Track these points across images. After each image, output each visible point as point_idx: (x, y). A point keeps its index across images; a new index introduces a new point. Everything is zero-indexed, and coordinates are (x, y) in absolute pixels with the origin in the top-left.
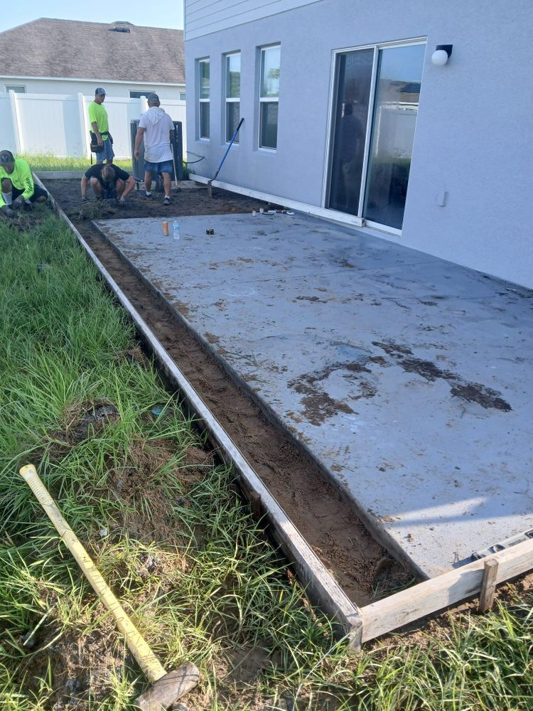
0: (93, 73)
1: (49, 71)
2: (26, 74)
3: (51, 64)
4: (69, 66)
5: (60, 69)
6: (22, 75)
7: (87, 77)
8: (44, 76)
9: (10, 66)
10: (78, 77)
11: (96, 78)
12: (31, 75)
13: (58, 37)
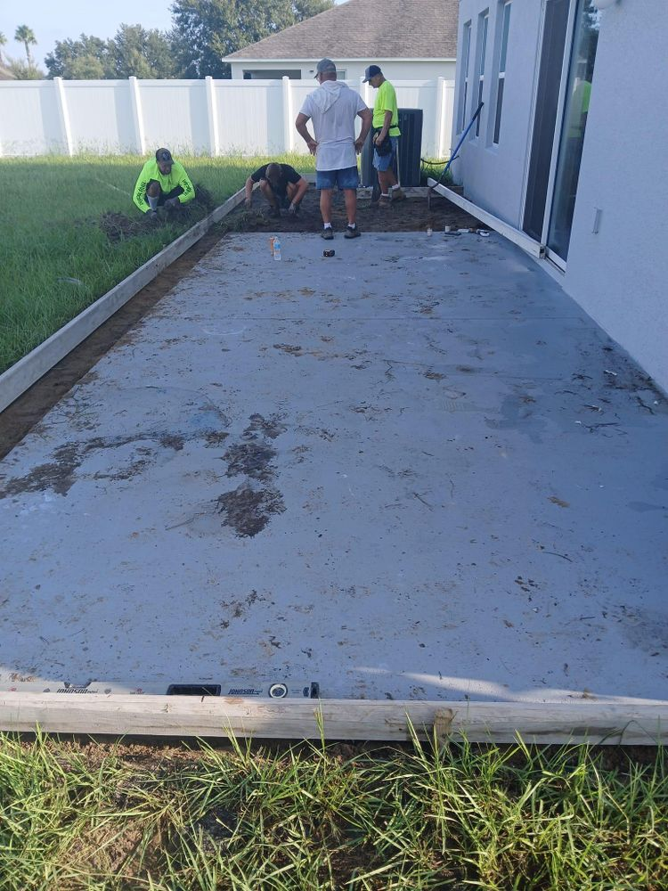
0: (428, 50)
1: (375, 51)
2: (349, 56)
3: (381, 41)
4: (401, 42)
5: (389, 47)
6: (343, 57)
7: (419, 56)
8: (369, 56)
9: (333, 47)
10: (409, 56)
11: (429, 56)
12: (354, 57)
13: (398, 8)
